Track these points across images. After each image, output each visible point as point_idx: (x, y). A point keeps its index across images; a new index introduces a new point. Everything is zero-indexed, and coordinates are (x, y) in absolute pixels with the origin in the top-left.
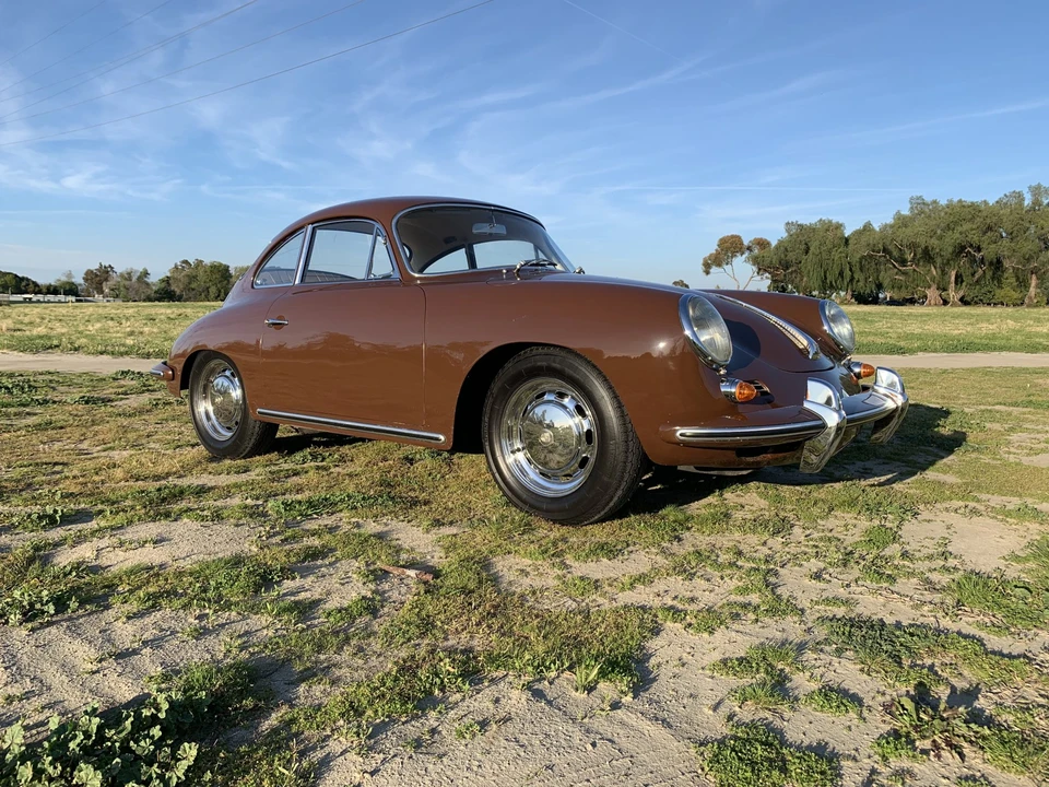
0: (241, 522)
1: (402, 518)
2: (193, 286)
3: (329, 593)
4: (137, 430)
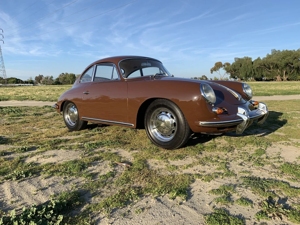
0: (77, 150)
1: (122, 148)
2: (65, 80)
3: (101, 171)
4: (49, 123)
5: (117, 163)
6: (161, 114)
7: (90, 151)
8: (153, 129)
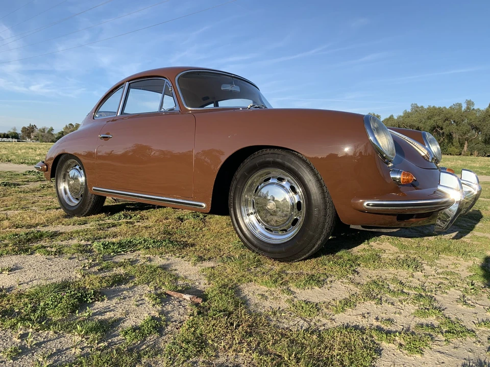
0: (74, 256)
1: (178, 255)
4: (28, 200)
5: (169, 292)
6: (267, 183)
7: (104, 259)
8: (248, 215)
